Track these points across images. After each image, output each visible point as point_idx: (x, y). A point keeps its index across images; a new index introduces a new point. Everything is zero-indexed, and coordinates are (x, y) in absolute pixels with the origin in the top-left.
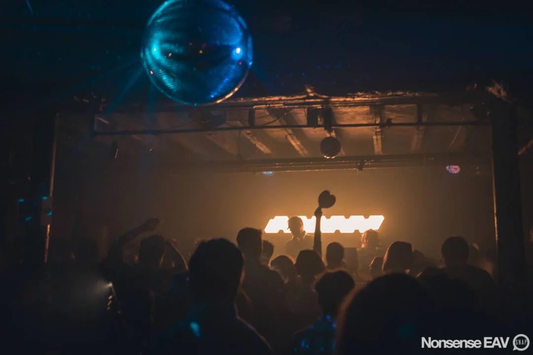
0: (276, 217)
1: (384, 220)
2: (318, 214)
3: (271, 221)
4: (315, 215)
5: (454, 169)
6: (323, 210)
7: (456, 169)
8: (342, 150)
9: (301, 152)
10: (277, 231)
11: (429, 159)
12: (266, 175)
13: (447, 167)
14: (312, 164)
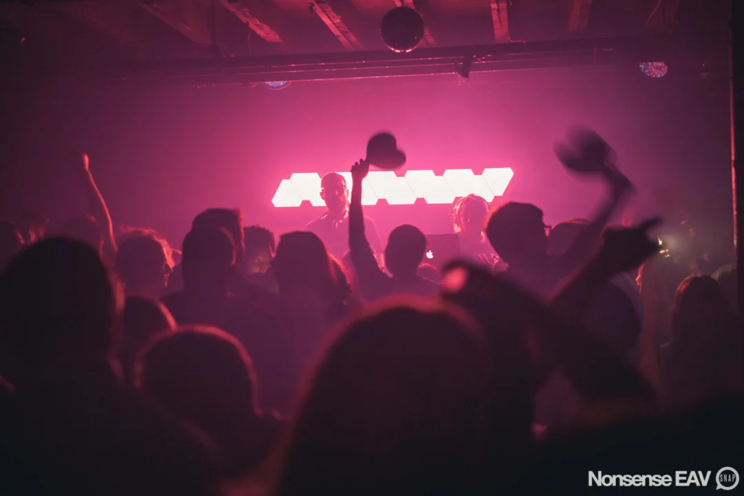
0: (295, 176)
1: (514, 176)
3: (284, 182)
5: (657, 70)
7: (659, 68)
8: (426, 32)
9: (343, 39)
11: (605, 50)
12: (272, 87)
13: (642, 67)
14: (365, 65)
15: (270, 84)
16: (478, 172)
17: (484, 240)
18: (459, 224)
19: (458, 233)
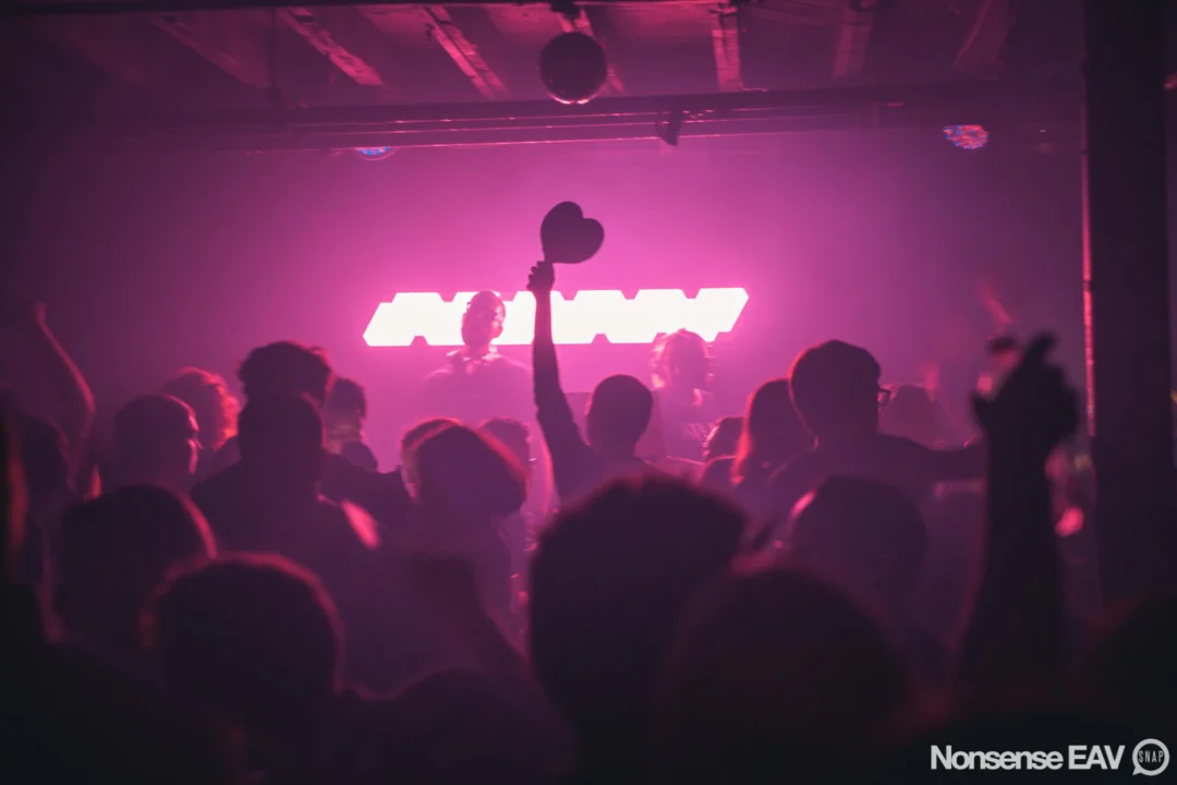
0: (400, 297)
1: (749, 301)
2: (541, 283)
3: (383, 307)
4: (529, 288)
5: (970, 138)
6: (558, 267)
7: (974, 135)
8: (611, 72)
9: (478, 82)
10: (406, 341)
11: (890, 105)
12: (366, 156)
13: (948, 131)
14: (513, 123)
15: (364, 150)
16: (691, 293)
17: (699, 402)
18: (662, 376)
19: (660, 389)
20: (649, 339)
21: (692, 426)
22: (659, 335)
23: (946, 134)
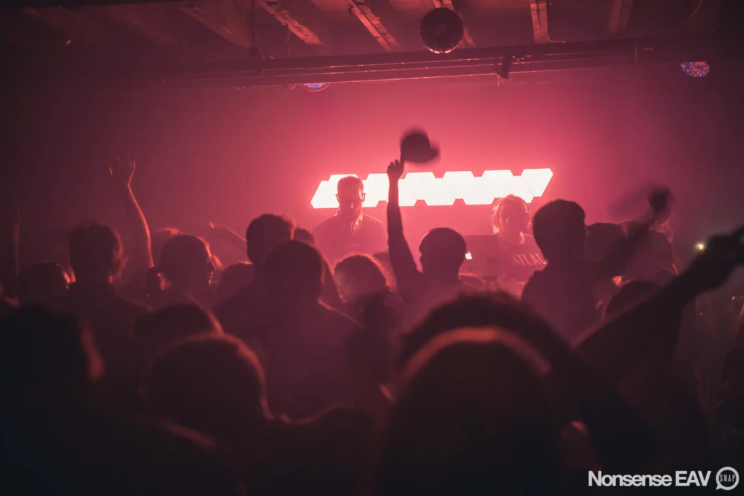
7: (701, 68)
8: (465, 34)
9: (381, 40)
11: (646, 50)
12: (311, 89)
13: (683, 66)
14: (403, 66)
15: (309, 85)
16: (517, 172)
17: (523, 241)
18: (498, 225)
19: (497, 234)
20: (489, 201)
21: (519, 256)
22: (496, 200)
23: (681, 68)
